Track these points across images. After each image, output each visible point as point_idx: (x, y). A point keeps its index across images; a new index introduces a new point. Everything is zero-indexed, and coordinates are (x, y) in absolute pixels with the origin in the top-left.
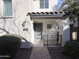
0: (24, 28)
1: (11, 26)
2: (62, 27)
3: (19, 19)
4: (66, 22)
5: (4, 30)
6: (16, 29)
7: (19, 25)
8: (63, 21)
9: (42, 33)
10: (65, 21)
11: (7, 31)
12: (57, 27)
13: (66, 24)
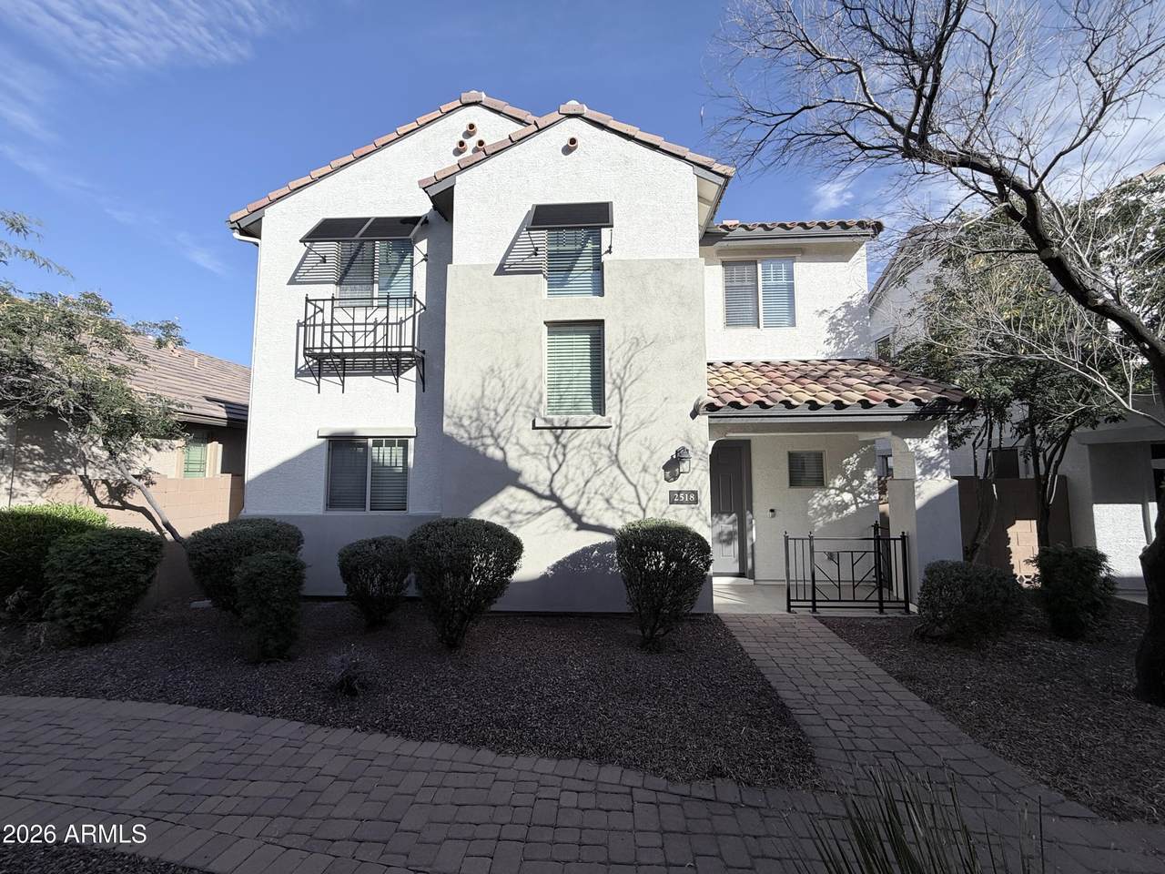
0: (675, 486)
1: (597, 472)
2: (909, 485)
3: (642, 433)
4: (934, 453)
5: (553, 497)
6: (628, 492)
7: (645, 470)
8: (912, 444)
9: (741, 522)
10: (929, 445)
11: (569, 503)
12: (870, 476)
13: (930, 467)
